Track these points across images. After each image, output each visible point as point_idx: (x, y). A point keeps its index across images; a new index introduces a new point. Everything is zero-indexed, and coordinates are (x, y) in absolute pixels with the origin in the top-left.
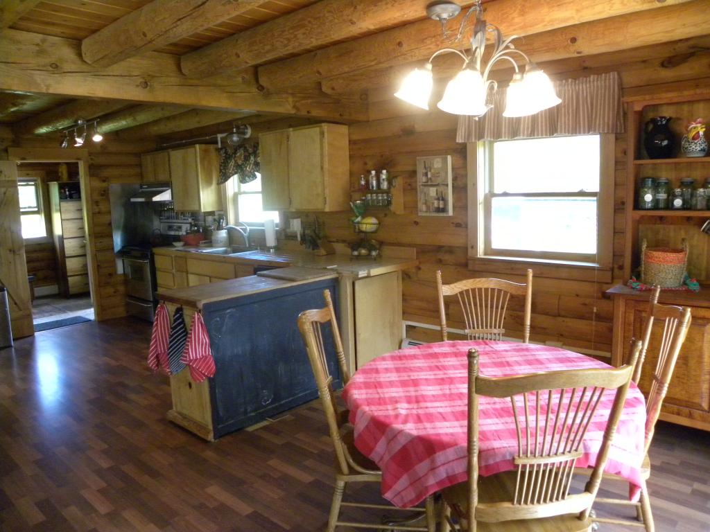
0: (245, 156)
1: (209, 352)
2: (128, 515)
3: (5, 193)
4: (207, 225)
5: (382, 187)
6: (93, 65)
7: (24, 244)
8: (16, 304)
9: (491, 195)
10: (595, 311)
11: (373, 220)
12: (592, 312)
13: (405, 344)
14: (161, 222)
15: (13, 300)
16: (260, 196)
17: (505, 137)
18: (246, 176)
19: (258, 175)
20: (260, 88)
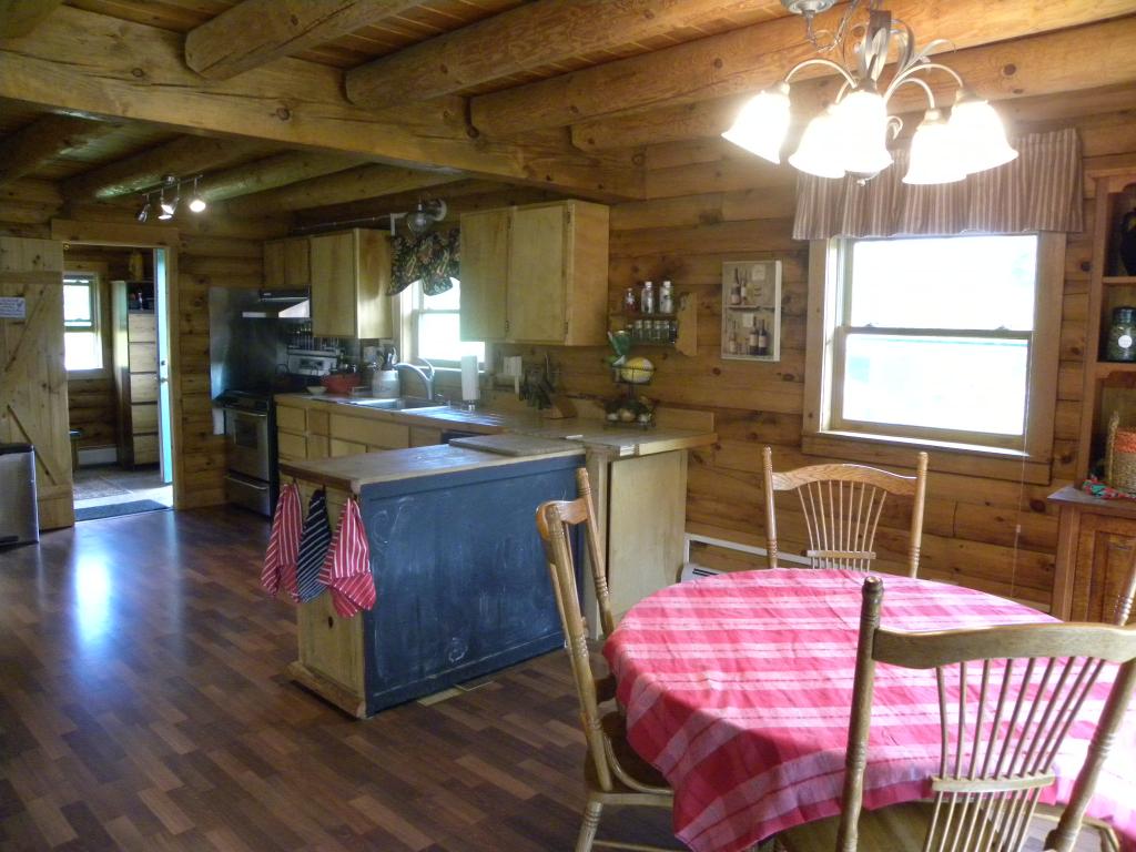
0: (434, 250)
1: (368, 567)
2: (216, 837)
3: (41, 292)
4: (366, 361)
5: (662, 309)
6: (202, 74)
7: (68, 377)
8: (47, 473)
9: (846, 329)
10: (1018, 530)
11: (645, 363)
12: (1013, 533)
13: (687, 572)
14: (289, 354)
15: (44, 466)
16: (458, 316)
17: (877, 233)
18: (436, 283)
19: (455, 282)
20: (473, 133)
